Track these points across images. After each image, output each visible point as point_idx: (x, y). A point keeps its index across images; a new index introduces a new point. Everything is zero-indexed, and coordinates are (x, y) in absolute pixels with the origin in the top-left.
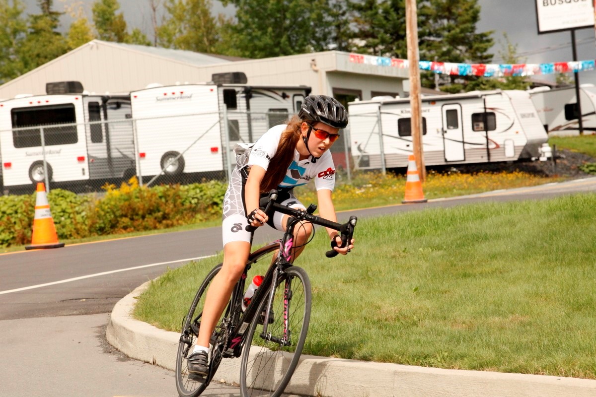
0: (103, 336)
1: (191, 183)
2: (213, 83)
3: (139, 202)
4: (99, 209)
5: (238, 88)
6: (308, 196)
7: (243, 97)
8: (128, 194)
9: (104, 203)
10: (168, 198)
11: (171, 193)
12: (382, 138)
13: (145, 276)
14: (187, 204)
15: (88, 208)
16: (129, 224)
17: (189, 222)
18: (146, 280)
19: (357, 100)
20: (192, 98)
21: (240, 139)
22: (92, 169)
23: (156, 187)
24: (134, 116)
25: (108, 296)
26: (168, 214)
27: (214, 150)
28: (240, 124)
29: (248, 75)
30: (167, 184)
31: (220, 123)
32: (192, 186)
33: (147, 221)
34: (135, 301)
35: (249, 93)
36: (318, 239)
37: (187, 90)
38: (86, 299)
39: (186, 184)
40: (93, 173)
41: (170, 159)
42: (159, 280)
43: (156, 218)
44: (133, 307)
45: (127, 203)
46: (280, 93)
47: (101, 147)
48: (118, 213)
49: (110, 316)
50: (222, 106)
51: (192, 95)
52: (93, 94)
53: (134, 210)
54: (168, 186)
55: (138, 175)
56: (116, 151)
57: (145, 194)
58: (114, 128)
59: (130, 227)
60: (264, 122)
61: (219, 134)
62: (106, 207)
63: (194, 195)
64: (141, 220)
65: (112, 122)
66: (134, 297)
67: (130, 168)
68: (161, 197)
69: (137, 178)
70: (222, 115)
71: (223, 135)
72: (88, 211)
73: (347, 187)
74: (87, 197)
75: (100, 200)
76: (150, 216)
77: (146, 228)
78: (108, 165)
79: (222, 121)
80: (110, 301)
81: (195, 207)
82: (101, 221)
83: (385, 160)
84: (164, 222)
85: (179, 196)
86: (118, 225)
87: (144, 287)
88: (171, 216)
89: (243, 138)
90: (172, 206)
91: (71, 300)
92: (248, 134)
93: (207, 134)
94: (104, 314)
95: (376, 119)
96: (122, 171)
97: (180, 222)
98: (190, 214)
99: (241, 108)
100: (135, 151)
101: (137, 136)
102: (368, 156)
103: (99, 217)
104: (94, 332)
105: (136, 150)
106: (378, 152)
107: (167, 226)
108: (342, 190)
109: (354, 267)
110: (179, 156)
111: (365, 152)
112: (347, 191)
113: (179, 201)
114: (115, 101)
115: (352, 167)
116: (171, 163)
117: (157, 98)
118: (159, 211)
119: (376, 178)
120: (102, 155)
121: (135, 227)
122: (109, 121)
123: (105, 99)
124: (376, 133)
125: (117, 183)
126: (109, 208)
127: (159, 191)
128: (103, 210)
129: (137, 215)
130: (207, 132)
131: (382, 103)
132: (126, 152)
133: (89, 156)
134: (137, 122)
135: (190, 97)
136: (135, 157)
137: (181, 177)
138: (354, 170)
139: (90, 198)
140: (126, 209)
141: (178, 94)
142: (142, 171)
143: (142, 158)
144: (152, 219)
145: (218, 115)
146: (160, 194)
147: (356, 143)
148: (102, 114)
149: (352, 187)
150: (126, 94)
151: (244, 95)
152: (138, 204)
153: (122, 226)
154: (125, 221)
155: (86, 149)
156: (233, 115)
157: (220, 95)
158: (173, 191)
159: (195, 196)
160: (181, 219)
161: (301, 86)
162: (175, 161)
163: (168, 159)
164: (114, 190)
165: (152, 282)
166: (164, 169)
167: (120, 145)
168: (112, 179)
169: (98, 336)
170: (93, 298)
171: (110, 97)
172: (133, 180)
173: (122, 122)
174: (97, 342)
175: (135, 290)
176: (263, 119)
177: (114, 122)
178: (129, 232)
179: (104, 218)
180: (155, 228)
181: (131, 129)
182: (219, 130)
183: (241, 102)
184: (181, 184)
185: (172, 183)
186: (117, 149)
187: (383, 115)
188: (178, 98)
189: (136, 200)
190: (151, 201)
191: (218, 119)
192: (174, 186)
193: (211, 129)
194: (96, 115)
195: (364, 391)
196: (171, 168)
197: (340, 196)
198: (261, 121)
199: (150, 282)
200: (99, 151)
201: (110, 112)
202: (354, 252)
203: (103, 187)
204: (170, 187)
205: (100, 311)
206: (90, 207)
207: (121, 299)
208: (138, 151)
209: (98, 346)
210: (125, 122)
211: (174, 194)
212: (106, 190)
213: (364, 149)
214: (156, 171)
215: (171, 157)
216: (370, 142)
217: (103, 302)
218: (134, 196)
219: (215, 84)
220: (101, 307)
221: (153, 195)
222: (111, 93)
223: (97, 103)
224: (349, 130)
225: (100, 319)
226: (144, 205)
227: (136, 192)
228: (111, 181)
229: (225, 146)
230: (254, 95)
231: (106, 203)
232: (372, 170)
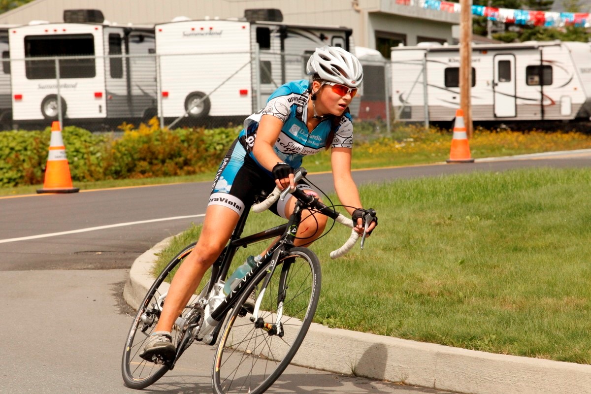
0: (120, 295)
1: (217, 127)
2: (245, 19)
3: (159, 145)
4: (115, 151)
5: (273, 26)
7: (277, 36)
8: (147, 136)
9: (121, 144)
10: (191, 143)
11: (194, 137)
12: (427, 88)
13: (166, 230)
14: (212, 150)
15: (104, 149)
16: (148, 168)
17: (212, 169)
18: (167, 235)
19: (401, 46)
20: (222, 35)
21: (272, 83)
23: (179, 130)
24: (159, 51)
25: (126, 250)
26: (190, 160)
27: (244, 93)
28: (273, 66)
29: (284, 12)
30: (190, 127)
31: (251, 64)
32: (217, 131)
33: (167, 166)
34: (156, 258)
35: (285, 32)
37: (217, 26)
38: (102, 252)
39: (211, 128)
40: (111, 111)
41: (195, 100)
42: (182, 236)
43: (177, 164)
44: (153, 265)
45: (146, 146)
46: (318, 34)
47: (121, 83)
48: (136, 156)
49: (128, 273)
50: (255, 46)
51: (222, 31)
52: (115, 24)
53: (153, 153)
54: (191, 130)
55: (159, 115)
56: (137, 88)
57: (167, 137)
58: (135, 64)
59: (149, 172)
60: (298, 65)
61: (250, 75)
62: (123, 149)
63: (219, 141)
64: (160, 165)
65: (133, 57)
66: (155, 254)
67: (151, 107)
68: (183, 141)
69: (159, 119)
70: (253, 56)
71: (254, 77)
72: (104, 152)
73: (386, 140)
74: (103, 136)
75: (117, 141)
76: (171, 161)
77: (166, 174)
78: (128, 103)
79: (253, 62)
80: (129, 255)
81: (220, 154)
82: (117, 164)
83: (429, 112)
84: (186, 168)
85: (203, 141)
86: (135, 169)
87: (166, 243)
88: (193, 162)
89: (276, 81)
90: (194, 151)
91: (85, 252)
92: (280, 77)
93: (236, 76)
94: (121, 270)
95: (421, 67)
96: (142, 110)
97: (203, 169)
98: (214, 161)
99: (275, 48)
100: (157, 90)
101: (160, 73)
102: (410, 107)
103: (116, 159)
105: (158, 88)
106: (421, 103)
107: (189, 173)
108: (381, 143)
109: (395, 233)
110: (204, 98)
111: (407, 103)
112: (386, 145)
113: (203, 146)
114: (138, 33)
115: (392, 119)
116: (196, 104)
117: (184, 33)
118: (180, 156)
119: (418, 132)
120: (122, 91)
121: (153, 172)
122: (130, 55)
123: (127, 31)
125: (136, 123)
126: (126, 150)
127: (181, 134)
128: (120, 152)
129: (156, 159)
130: (237, 72)
131: (429, 50)
132: (147, 89)
133: (107, 93)
134: (162, 58)
135: (220, 34)
136: (157, 96)
137: (205, 120)
138: (395, 122)
139: (106, 138)
140: (145, 152)
141: (207, 30)
142: (164, 112)
143: (164, 98)
144: (173, 164)
145: (249, 55)
146: (182, 138)
147: (398, 92)
148: (123, 47)
149: (391, 141)
150: (150, 26)
151: (278, 34)
152: (159, 148)
153: (140, 170)
154: (143, 165)
155: (104, 84)
156: (265, 56)
157: (252, 33)
158: (197, 135)
160: (204, 166)
161: (341, 27)
162: (201, 103)
163: (193, 100)
164: (133, 131)
165: (175, 238)
166: (188, 111)
167: (141, 81)
168: (131, 118)
169: (114, 295)
170: (110, 252)
171: (133, 29)
172: (153, 121)
173: (145, 57)
174: (114, 301)
175: (156, 246)
176: (298, 61)
177: (136, 57)
178: (147, 177)
179: (121, 160)
180: (176, 174)
181: (154, 65)
182: (249, 72)
183: (275, 42)
184: (206, 128)
185: (196, 127)
186: (138, 86)
187: (429, 65)
188: (206, 34)
189: (156, 143)
190: (172, 144)
191: (249, 59)
192: (198, 130)
193: (241, 69)
194: (116, 48)
195: (403, 372)
196: (195, 110)
197: (377, 150)
198: (296, 63)
199: (172, 237)
200: (119, 87)
201: (132, 45)
202: (395, 216)
203: (119, 127)
204: (194, 131)
205: (117, 266)
206: (106, 148)
207: (140, 255)
208: (161, 89)
209: (115, 306)
210: (148, 57)
211: (198, 138)
212: (123, 131)
213: (407, 99)
214: (179, 112)
215: (197, 98)
216: (413, 92)
217: (120, 257)
218: (153, 139)
219: (247, 21)
220: (118, 261)
221: (175, 138)
222: (134, 24)
223: (118, 35)
224: (391, 78)
225: (117, 275)
226: (164, 149)
227: (157, 134)
228: (129, 121)
229: (255, 89)
230: (289, 34)
231: (124, 144)
232: (413, 123)
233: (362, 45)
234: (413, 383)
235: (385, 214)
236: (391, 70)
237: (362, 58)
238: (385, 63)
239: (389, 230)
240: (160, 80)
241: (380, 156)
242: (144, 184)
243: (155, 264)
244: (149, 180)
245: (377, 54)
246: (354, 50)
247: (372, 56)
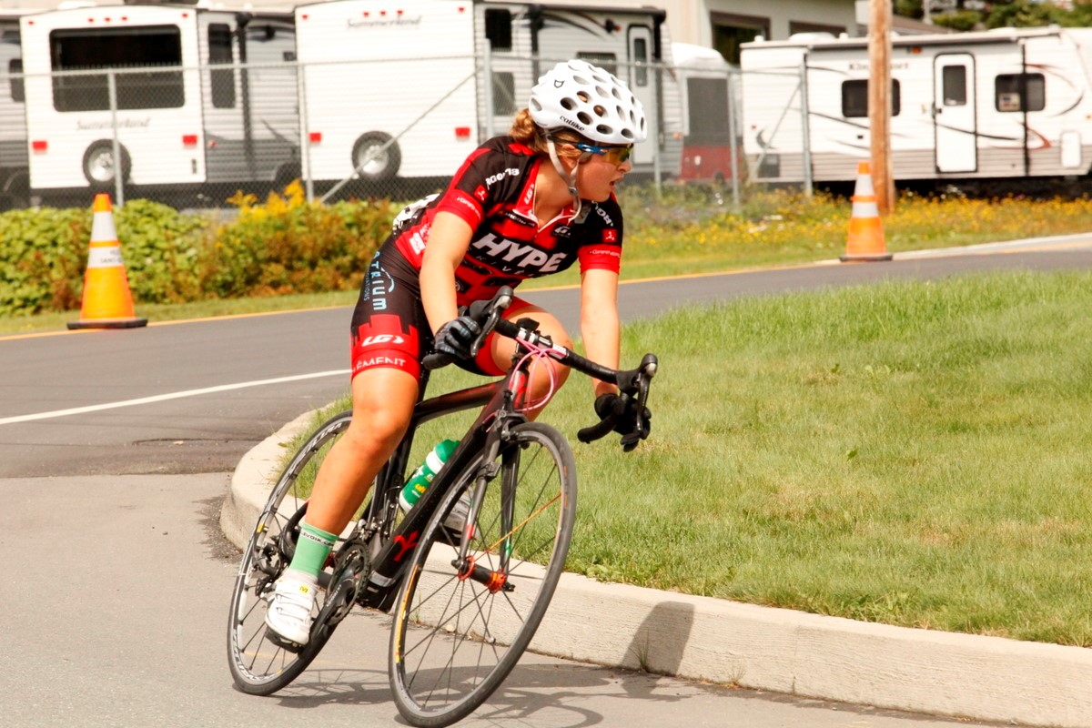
3: (304, 233)
4: (223, 245)
5: (516, 6)
6: (650, 234)
7: (524, 26)
8: (282, 215)
9: (233, 233)
10: (364, 229)
11: (371, 217)
12: (808, 119)
15: (200, 241)
16: (284, 276)
19: (759, 40)
20: (421, 25)
23: (342, 204)
24: (302, 57)
25: (230, 436)
26: (363, 261)
27: (462, 132)
28: (517, 82)
30: (363, 199)
31: (476, 79)
33: (320, 273)
35: (539, 18)
37: (412, 8)
38: (185, 440)
39: (402, 200)
40: (213, 170)
41: (372, 148)
43: (338, 268)
45: (280, 234)
46: (602, 20)
47: (233, 117)
48: (262, 255)
50: (482, 44)
51: (420, 17)
52: (220, 7)
53: (294, 249)
54: (365, 204)
55: (305, 177)
56: (263, 126)
57: (319, 218)
58: (259, 80)
59: (286, 284)
61: (474, 100)
62: (238, 241)
64: (307, 270)
65: (255, 68)
67: (289, 162)
68: (349, 226)
69: (303, 184)
70: (480, 63)
71: (482, 103)
72: (202, 248)
73: (732, 219)
74: (199, 218)
75: (225, 226)
76: (327, 263)
77: (317, 288)
78: (245, 154)
79: (480, 75)
80: (233, 447)
82: (227, 270)
83: (812, 165)
84: (355, 276)
85: (385, 223)
86: (260, 278)
90: (371, 244)
91: (154, 440)
93: (446, 101)
94: (218, 474)
95: (796, 80)
96: (273, 168)
99: (521, 48)
100: (299, 128)
101: (305, 97)
102: (778, 156)
103: (223, 259)
104: (198, 512)
105: (303, 126)
106: (797, 147)
108: (721, 225)
110: (389, 143)
111: (770, 148)
112: (731, 228)
114: (264, 23)
115: (744, 177)
116: (373, 156)
117: (349, 21)
118: (345, 254)
119: (792, 203)
120: (234, 133)
121: (295, 285)
122: (250, 63)
123: (243, 19)
125: (260, 192)
126: (242, 243)
127: (346, 212)
128: (231, 247)
129: (300, 259)
130: (449, 95)
131: (811, 47)
132: (282, 129)
133: (206, 136)
134: (308, 68)
135: (416, 22)
136: (300, 141)
137: (392, 186)
138: (748, 184)
139: (205, 220)
140: (278, 246)
141: (392, 15)
142: (314, 170)
143: (314, 144)
144: (331, 268)
145: (472, 61)
146: (348, 220)
147: (754, 127)
148: (236, 49)
149: (741, 220)
150: (285, 10)
151: (527, 22)
152: (304, 238)
153: (269, 280)
154: (275, 272)
155: (200, 120)
156: (502, 63)
157: (478, 21)
158: (375, 213)
161: (644, 7)
162: (383, 152)
163: (368, 148)
164: (256, 207)
166: (358, 168)
167: (270, 114)
168: (251, 183)
170: (199, 439)
171: (254, 14)
172: (293, 188)
173: (277, 67)
174: (202, 534)
177: (260, 68)
178: (283, 294)
179: (233, 262)
180: (336, 287)
181: (295, 83)
182: (473, 93)
183: (521, 35)
184: (393, 200)
185: (373, 198)
186: (264, 122)
187: (812, 75)
188: (392, 23)
189: (300, 229)
190: (329, 232)
191: (472, 69)
192: (378, 204)
193: (456, 89)
194: (223, 50)
196: (372, 166)
197: (715, 238)
200: (228, 124)
201: (252, 46)
203: (230, 200)
204: (369, 205)
205: (212, 466)
206: (205, 239)
208: (306, 128)
209: (204, 543)
210: (282, 67)
211: (377, 220)
212: (237, 206)
213: (770, 141)
214: (343, 171)
215: (375, 145)
216: (782, 127)
217: (219, 449)
218: (294, 222)
220: (213, 458)
221: (335, 219)
222: (255, 6)
223: (227, 26)
224: (741, 102)
226: (315, 241)
227: (300, 212)
228: (248, 188)
229: (484, 125)
230: (547, 22)
231: (238, 232)
232: (783, 186)
233: (687, 39)
236: (741, 86)
237: (686, 65)
238: (729, 73)
240: (306, 111)
241: (721, 248)
242: (276, 307)
244: (285, 299)
245: (716, 57)
246: (670, 49)
247: (706, 59)
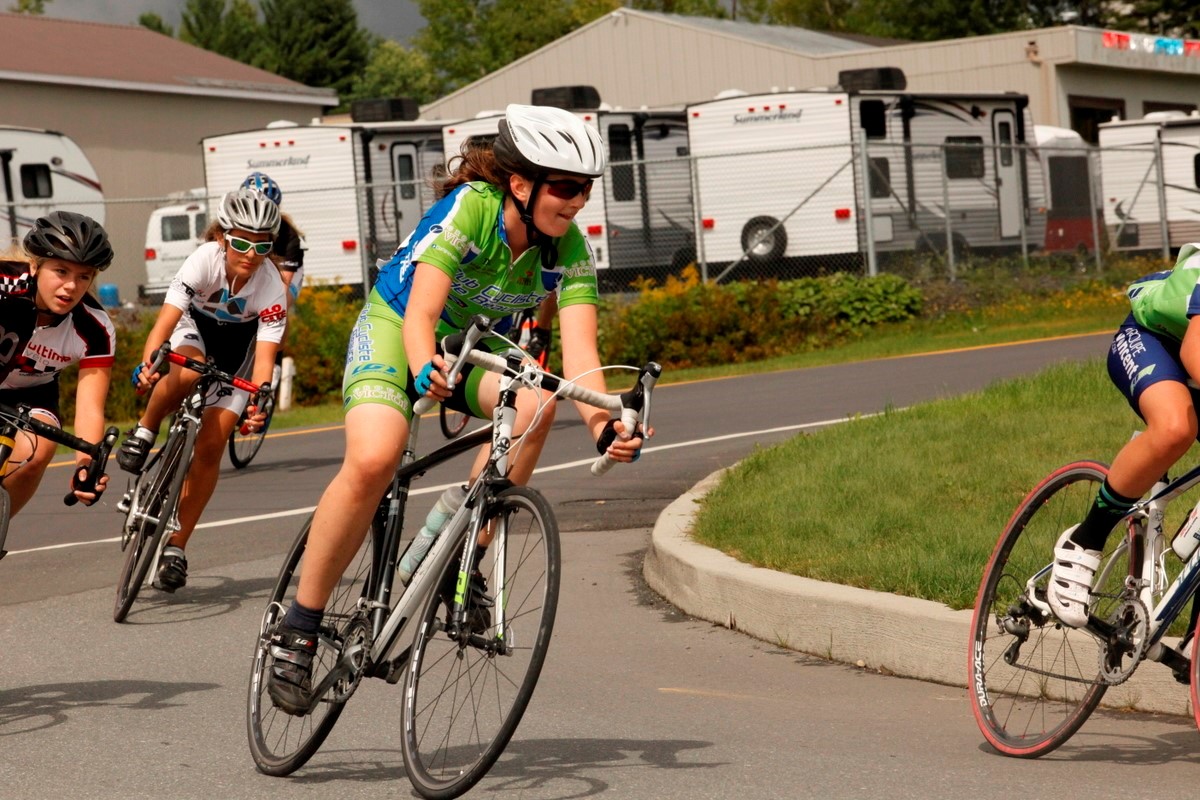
0: (636, 573)
1: (798, 276)
2: (840, 88)
3: (700, 311)
4: (627, 325)
5: (889, 98)
6: (1019, 302)
7: (896, 115)
8: (680, 296)
9: (636, 313)
10: (755, 306)
11: (760, 295)
12: (1164, 190)
13: (713, 458)
14: (792, 317)
15: (607, 323)
16: (683, 351)
17: (794, 350)
18: (715, 468)
19: (1115, 120)
20: (802, 118)
21: (892, 195)
22: (615, 249)
23: (734, 284)
24: (694, 151)
25: (646, 495)
26: (755, 335)
27: (842, 215)
28: (892, 167)
29: (907, 73)
30: (753, 279)
31: (854, 165)
32: (800, 282)
33: (716, 348)
34: (697, 507)
35: (910, 107)
36: (1040, 393)
37: (793, 102)
38: (606, 500)
39: (789, 278)
40: (617, 258)
41: (760, 232)
42: (740, 468)
43: (732, 342)
44: (692, 520)
45: (678, 314)
46: (968, 107)
47: (633, 209)
48: (662, 332)
49: (651, 535)
50: (859, 133)
51: (801, 111)
52: (618, 109)
53: (691, 326)
54: (755, 283)
55: (699, 260)
56: (660, 215)
57: (713, 298)
58: (655, 174)
59: (685, 359)
60: (936, 162)
61: (852, 184)
62: (641, 321)
63: (803, 299)
64: (705, 345)
65: (652, 163)
66: (695, 501)
67: (685, 247)
68: (741, 303)
69: (698, 267)
70: (857, 150)
71: (860, 187)
72: (608, 329)
73: (1095, 285)
74: (605, 301)
75: (628, 308)
76: (721, 338)
77: (714, 361)
78: (645, 242)
79: (858, 161)
80: (651, 504)
81: (806, 322)
82: (631, 348)
83: (1169, 234)
84: (748, 349)
85: (775, 301)
86: (662, 354)
87: (713, 480)
88: (760, 339)
89: (897, 192)
90: (761, 320)
91: (578, 501)
92: (905, 185)
93: (829, 186)
94: (638, 529)
95: (1151, 155)
96: (671, 253)
97: (777, 349)
98: (797, 334)
99: (894, 135)
100: (693, 217)
101: (697, 187)
102: (1136, 226)
103: (628, 339)
104: (622, 564)
105: (696, 214)
106: (1154, 217)
107: (754, 358)
108: (1086, 291)
109: (1109, 447)
110: (775, 227)
111: (1130, 218)
112: (1095, 293)
113: (777, 310)
114: (658, 122)
115: (1105, 246)
116: (761, 239)
117: (736, 117)
118: (738, 330)
119: (1151, 269)
120: (634, 223)
121: (693, 359)
122: (647, 159)
123: (640, 119)
124: (1152, 182)
125: (659, 275)
126: (645, 323)
127: (738, 291)
128: (635, 326)
129: (697, 335)
130: (829, 181)
131: (1164, 124)
132: (677, 217)
133: (609, 226)
134: (699, 161)
135: (797, 115)
136: (694, 228)
137: (780, 265)
138: (1109, 253)
139: (611, 303)
140: (677, 325)
141: (775, 110)
142: (707, 253)
143: (707, 230)
144: (725, 343)
145: (849, 149)
146: (740, 298)
147: (1113, 200)
148: (634, 147)
149: (1105, 286)
150: (679, 109)
151: (899, 111)
152: (700, 316)
153: (669, 356)
154: (675, 348)
155: (603, 212)
156: (877, 151)
157: (853, 112)
158: (765, 291)
159: (806, 301)
160: (779, 345)
161: (1007, 93)
162: (769, 236)
163: (756, 232)
164: (656, 290)
165: (728, 472)
166: (748, 251)
167: (666, 204)
168: (652, 268)
169: (628, 573)
170: (619, 499)
171: (650, 115)
172: (689, 271)
173: (672, 161)
174: (627, 584)
175: (696, 486)
176: (934, 156)
177: (657, 162)
178: (683, 368)
179: (637, 340)
180: (731, 360)
181: (688, 176)
182: (851, 178)
183: (894, 125)
184: (780, 279)
185: (762, 277)
186: (661, 212)
187: (1166, 150)
188: (775, 117)
189: (695, 308)
190: (723, 309)
191: (849, 156)
192: (767, 283)
193: (836, 175)
194: (623, 149)
195: (1131, 689)
196: (760, 249)
197: (1080, 303)
198: (932, 159)
199: (723, 470)
200: (628, 215)
201: (648, 144)
202: (1110, 419)
203: (632, 284)
204: (759, 284)
205: (631, 523)
206: (610, 320)
207: (670, 502)
208: (700, 216)
209: (629, 592)
210: (676, 161)
211: (767, 297)
212: (639, 290)
213: (1129, 212)
214: (734, 254)
215: (762, 229)
216: (1139, 199)
217: (637, 507)
218: (690, 302)
219: (844, 92)
220: (633, 516)
221: (728, 298)
222: (650, 108)
223: (625, 126)
224: (1100, 177)
225: (631, 539)
226: (711, 317)
227: (696, 292)
228: (647, 272)
229: (863, 207)
230: (918, 111)
231: (640, 313)
232: (1144, 253)
233: (1047, 122)
234: (1150, 709)
235: (1092, 415)
236: (1100, 162)
237: (1048, 145)
238: (1089, 151)
239: (1100, 443)
240: (699, 200)
241: (1087, 312)
242: (677, 379)
243: (695, 517)
244: (686, 372)
245: (1074, 135)
246: (1033, 131)
247: (1066, 139)
